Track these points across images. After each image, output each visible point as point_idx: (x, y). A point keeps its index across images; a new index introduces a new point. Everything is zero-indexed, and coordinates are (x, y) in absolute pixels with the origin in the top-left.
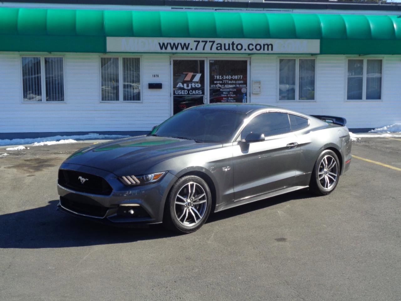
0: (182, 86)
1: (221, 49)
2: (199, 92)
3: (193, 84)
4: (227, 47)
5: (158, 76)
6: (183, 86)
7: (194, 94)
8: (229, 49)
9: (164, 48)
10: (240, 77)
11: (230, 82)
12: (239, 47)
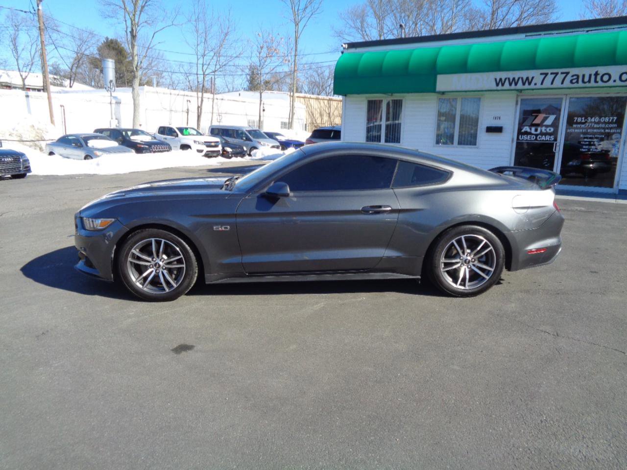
0: (528, 130)
1: (577, 82)
2: (550, 138)
3: (543, 129)
4: (586, 79)
5: (500, 118)
6: (531, 129)
7: (543, 140)
8: (589, 81)
9: (500, 84)
10: (613, 120)
11: (596, 126)
12: (606, 78)
